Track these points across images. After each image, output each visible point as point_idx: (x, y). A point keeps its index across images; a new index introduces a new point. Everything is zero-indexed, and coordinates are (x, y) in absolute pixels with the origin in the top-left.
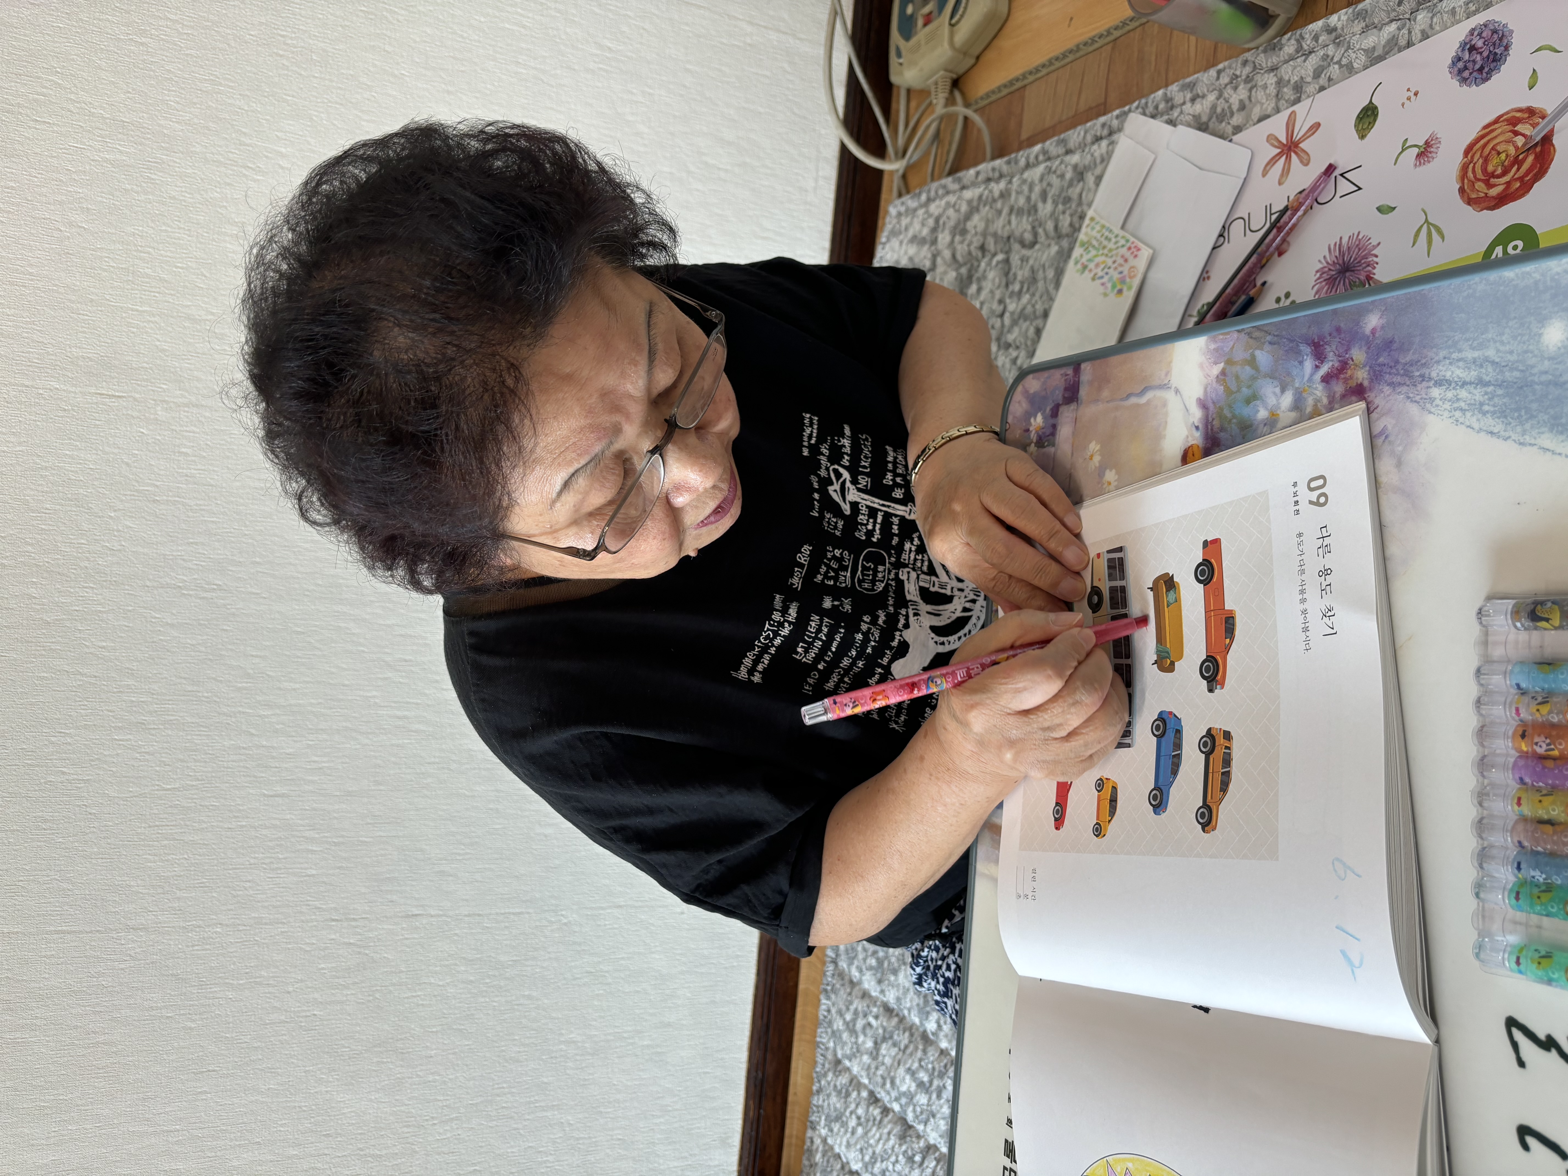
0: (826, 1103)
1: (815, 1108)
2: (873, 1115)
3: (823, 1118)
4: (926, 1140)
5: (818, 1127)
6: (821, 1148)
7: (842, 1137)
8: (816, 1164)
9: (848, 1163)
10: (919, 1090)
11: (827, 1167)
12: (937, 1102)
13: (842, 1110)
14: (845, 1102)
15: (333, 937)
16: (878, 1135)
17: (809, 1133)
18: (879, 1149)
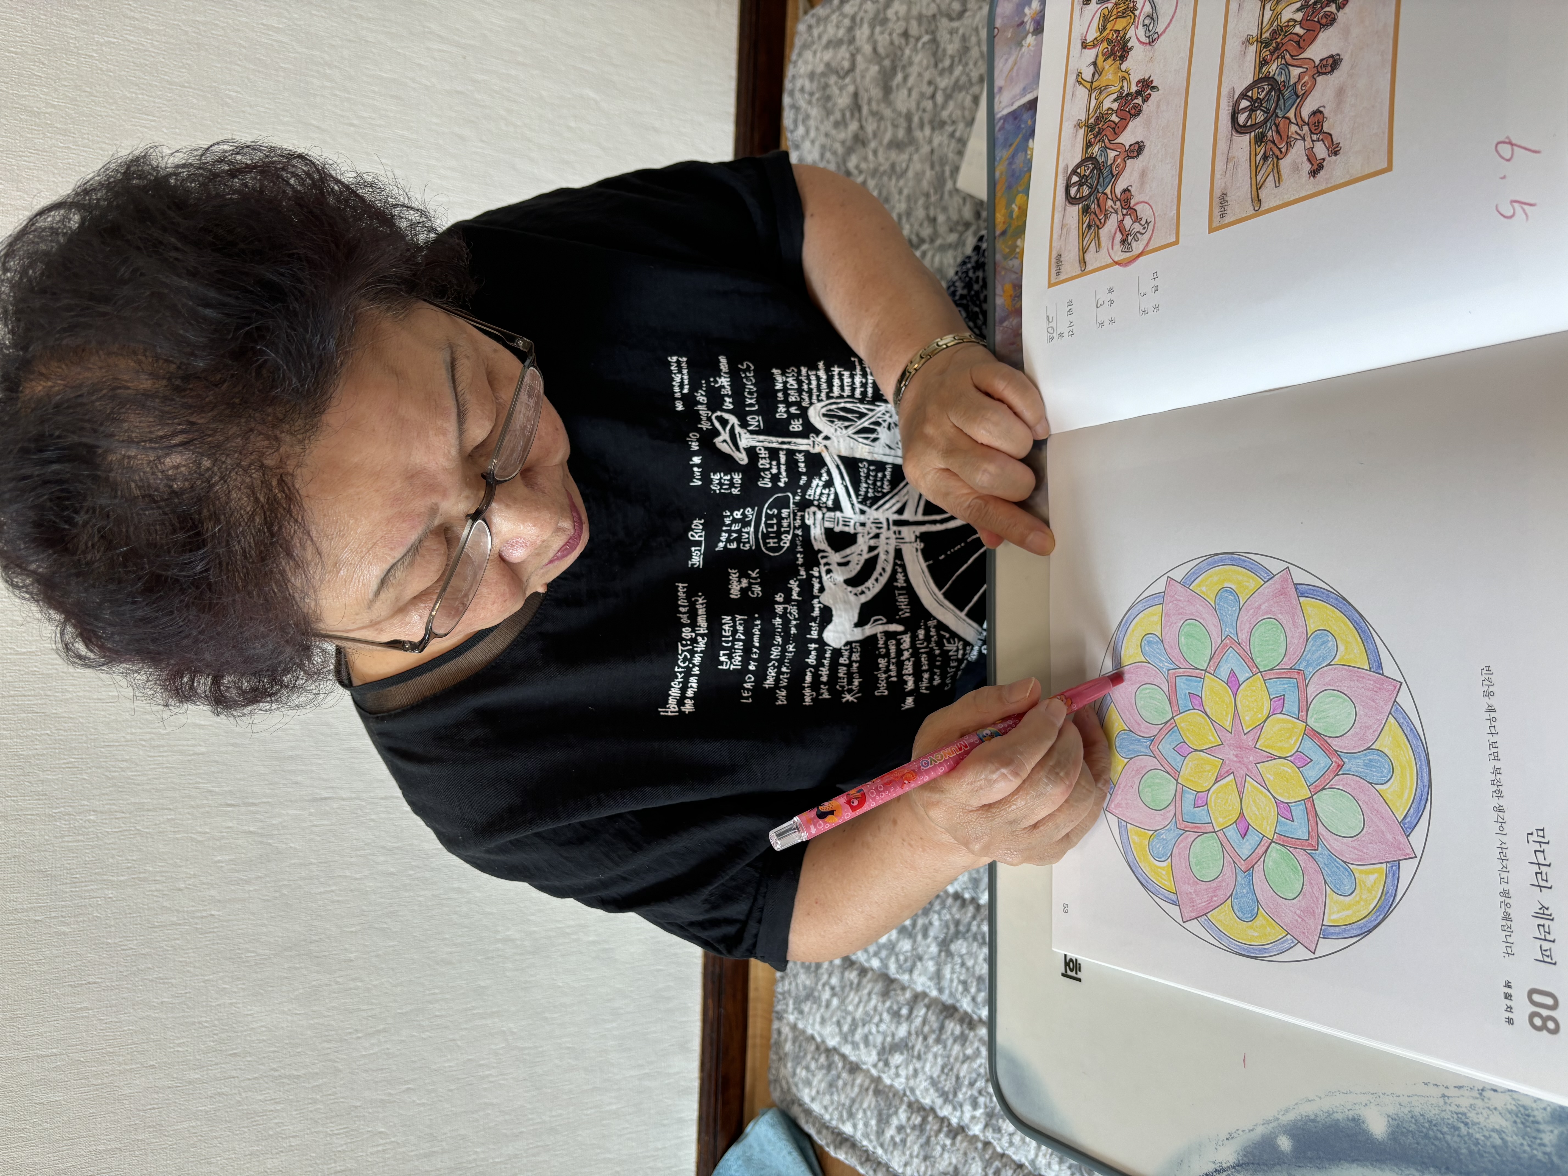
0: (794, 984)
1: (780, 997)
2: (849, 980)
3: (791, 1002)
4: (913, 990)
5: (785, 1015)
6: (790, 1036)
7: (814, 1016)
8: (786, 1054)
9: (823, 1042)
10: (901, 936)
11: (800, 1051)
12: (923, 943)
13: (813, 985)
14: (816, 976)
15: (230, 824)
16: (857, 1000)
17: (776, 1025)
18: (859, 1014)
